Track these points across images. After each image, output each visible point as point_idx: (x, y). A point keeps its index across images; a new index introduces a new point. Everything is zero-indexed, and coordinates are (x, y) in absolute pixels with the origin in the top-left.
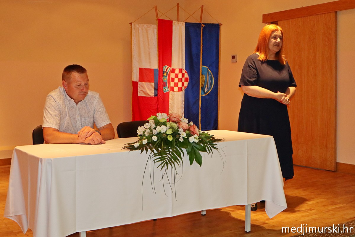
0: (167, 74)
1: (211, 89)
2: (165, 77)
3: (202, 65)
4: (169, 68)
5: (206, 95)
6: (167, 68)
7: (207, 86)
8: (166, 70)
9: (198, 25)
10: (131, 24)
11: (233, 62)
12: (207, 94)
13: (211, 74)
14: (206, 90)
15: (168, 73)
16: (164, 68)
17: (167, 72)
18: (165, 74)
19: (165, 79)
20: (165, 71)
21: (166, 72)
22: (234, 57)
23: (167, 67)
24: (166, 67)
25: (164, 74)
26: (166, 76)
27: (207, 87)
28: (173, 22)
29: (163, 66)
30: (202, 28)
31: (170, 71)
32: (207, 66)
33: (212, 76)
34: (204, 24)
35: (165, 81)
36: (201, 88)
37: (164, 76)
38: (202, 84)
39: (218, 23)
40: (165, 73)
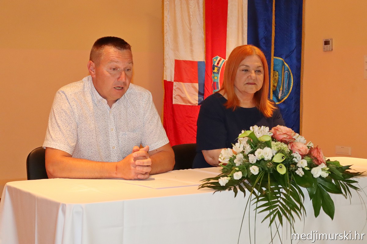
0: (218, 70)
1: (289, 94)
2: (216, 75)
3: (275, 56)
4: (223, 59)
5: (280, 102)
6: (219, 61)
7: (281, 89)
8: (218, 64)
11: (325, 51)
12: (282, 101)
13: (288, 70)
14: (280, 96)
15: (220, 68)
16: (215, 60)
17: (219, 66)
18: (216, 71)
19: (216, 78)
20: (216, 64)
21: (217, 66)
22: (327, 43)
23: (219, 58)
24: (217, 58)
25: (214, 69)
26: (218, 73)
27: (283, 91)
29: (213, 56)
31: (224, 65)
32: (281, 58)
33: (290, 74)
35: (216, 81)
36: (273, 91)
37: (214, 73)
38: (274, 86)
40: (216, 69)
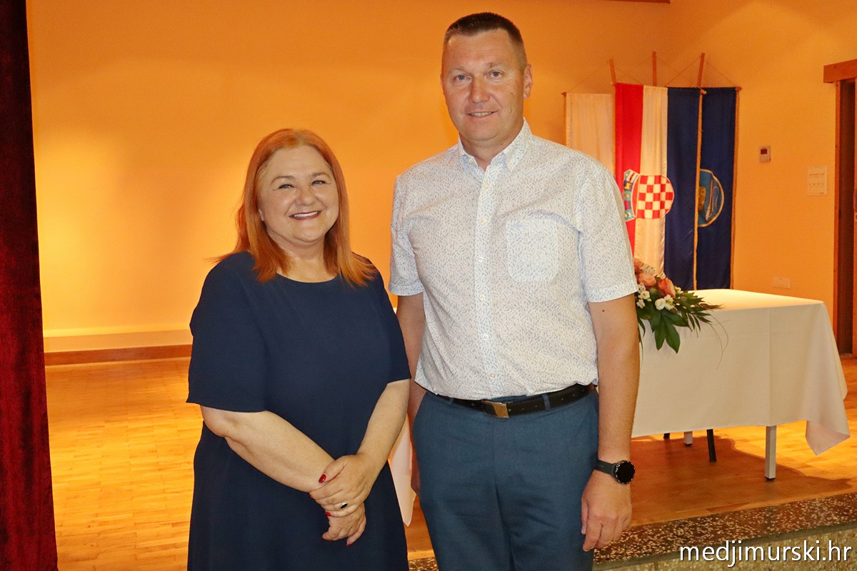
0: (631, 187)
1: (718, 214)
2: (627, 192)
3: (701, 168)
4: (636, 174)
5: (708, 224)
6: (632, 175)
7: (709, 208)
8: (631, 179)
9: (693, 92)
10: (564, 94)
11: (762, 162)
12: (710, 222)
13: (718, 186)
14: (707, 216)
15: (632, 184)
16: (627, 175)
17: (632, 181)
18: (628, 187)
19: (628, 196)
20: (628, 180)
21: (628, 182)
22: (764, 151)
23: (632, 172)
24: (629, 173)
25: (625, 185)
26: (630, 190)
27: (711, 210)
28: (645, 87)
29: (624, 170)
30: (701, 97)
31: (638, 180)
32: (710, 170)
33: (720, 189)
34: (705, 89)
35: (628, 200)
36: (699, 211)
37: (625, 190)
38: (700, 204)
39: (733, 86)
40: (628, 185)
